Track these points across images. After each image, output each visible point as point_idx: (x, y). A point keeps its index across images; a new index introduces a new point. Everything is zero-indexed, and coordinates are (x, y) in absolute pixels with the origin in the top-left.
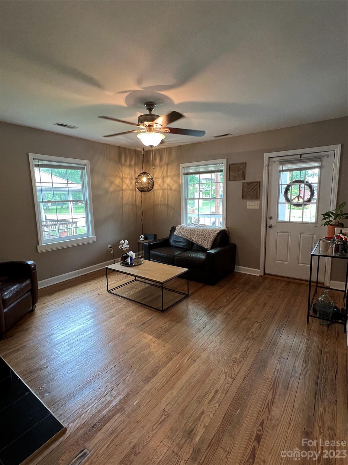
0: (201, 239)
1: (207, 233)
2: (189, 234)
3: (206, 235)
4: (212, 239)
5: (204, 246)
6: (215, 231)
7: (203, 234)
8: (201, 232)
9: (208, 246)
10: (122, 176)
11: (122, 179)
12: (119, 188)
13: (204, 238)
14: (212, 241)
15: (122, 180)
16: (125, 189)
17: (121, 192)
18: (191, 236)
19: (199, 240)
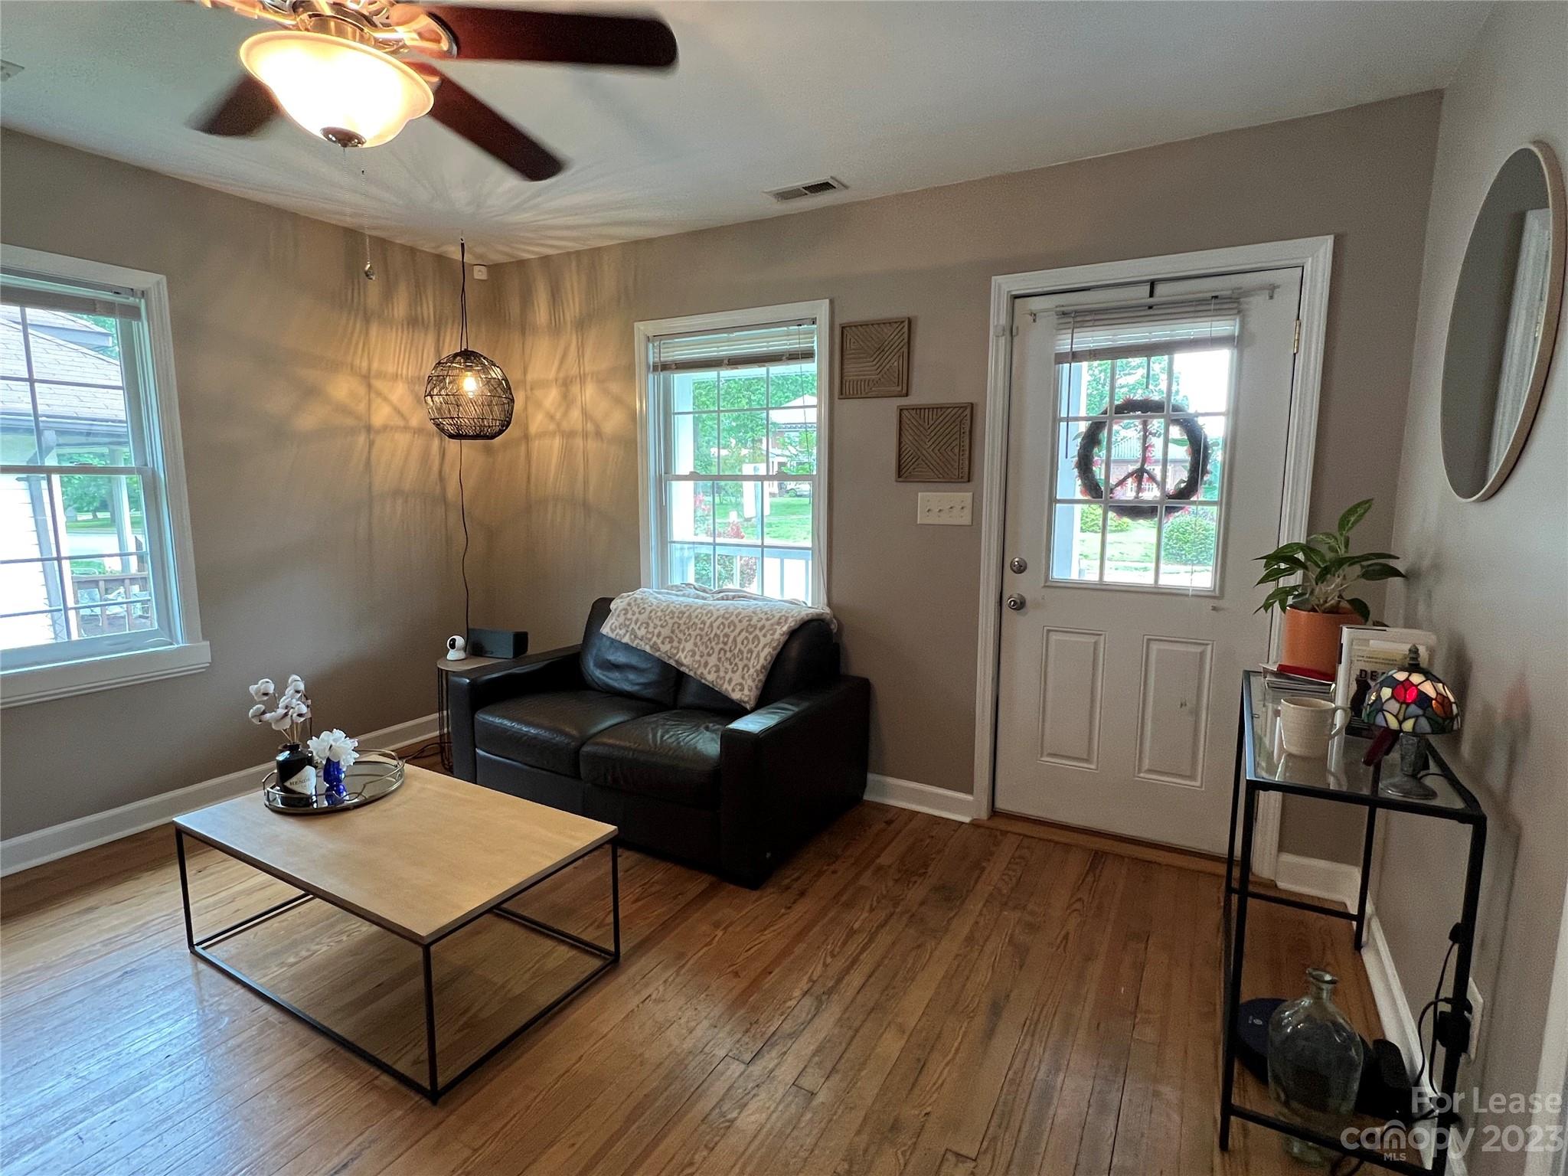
0: (715, 656)
1: (742, 631)
2: (666, 632)
3: (739, 640)
4: (762, 661)
5: (730, 689)
6: (779, 623)
7: (727, 636)
8: (715, 625)
9: (746, 692)
11: (366, 378)
12: (350, 422)
13: (729, 655)
14: (763, 667)
15: (369, 386)
16: (385, 428)
17: (362, 439)
18: (675, 644)
19: (706, 664)
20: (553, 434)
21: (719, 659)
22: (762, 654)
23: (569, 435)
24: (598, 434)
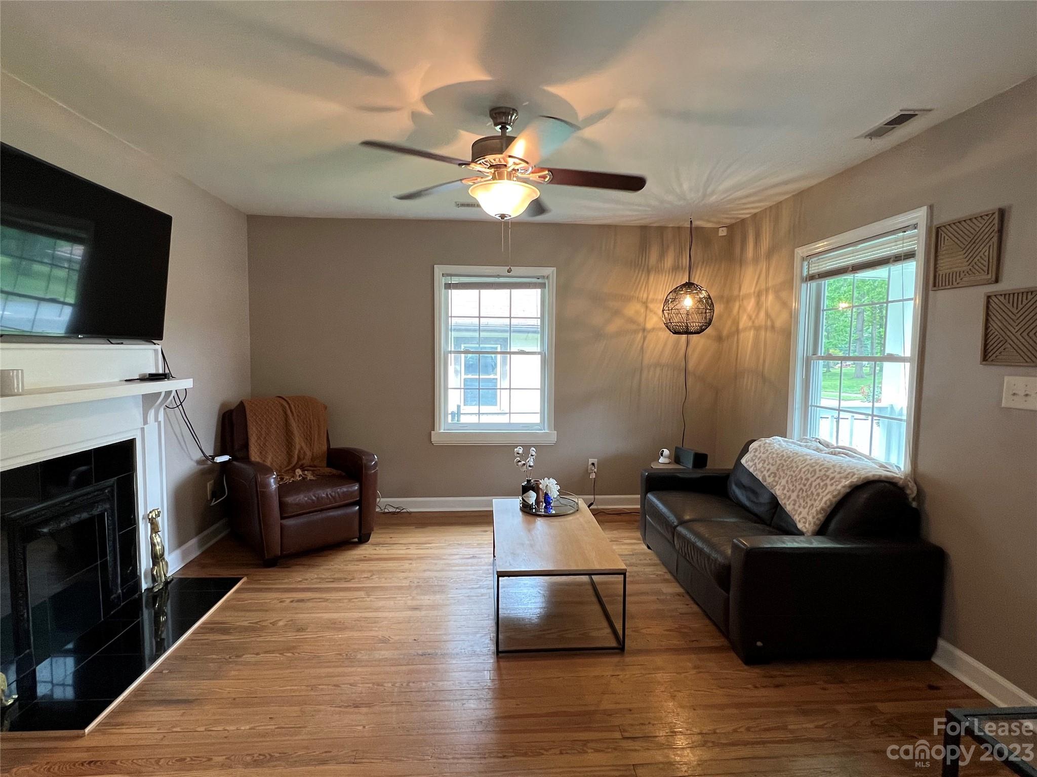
0: (795, 494)
1: (818, 478)
2: (773, 469)
3: (814, 484)
4: (822, 504)
5: (798, 519)
6: (846, 478)
7: (807, 479)
8: (803, 470)
9: (807, 525)
10: (645, 296)
11: (645, 304)
12: (634, 327)
13: (804, 494)
14: (822, 509)
15: (647, 307)
16: (653, 329)
17: (640, 335)
18: (777, 479)
19: (790, 497)
20: (750, 328)
21: (798, 496)
22: (825, 497)
23: (757, 329)
24: (773, 327)
